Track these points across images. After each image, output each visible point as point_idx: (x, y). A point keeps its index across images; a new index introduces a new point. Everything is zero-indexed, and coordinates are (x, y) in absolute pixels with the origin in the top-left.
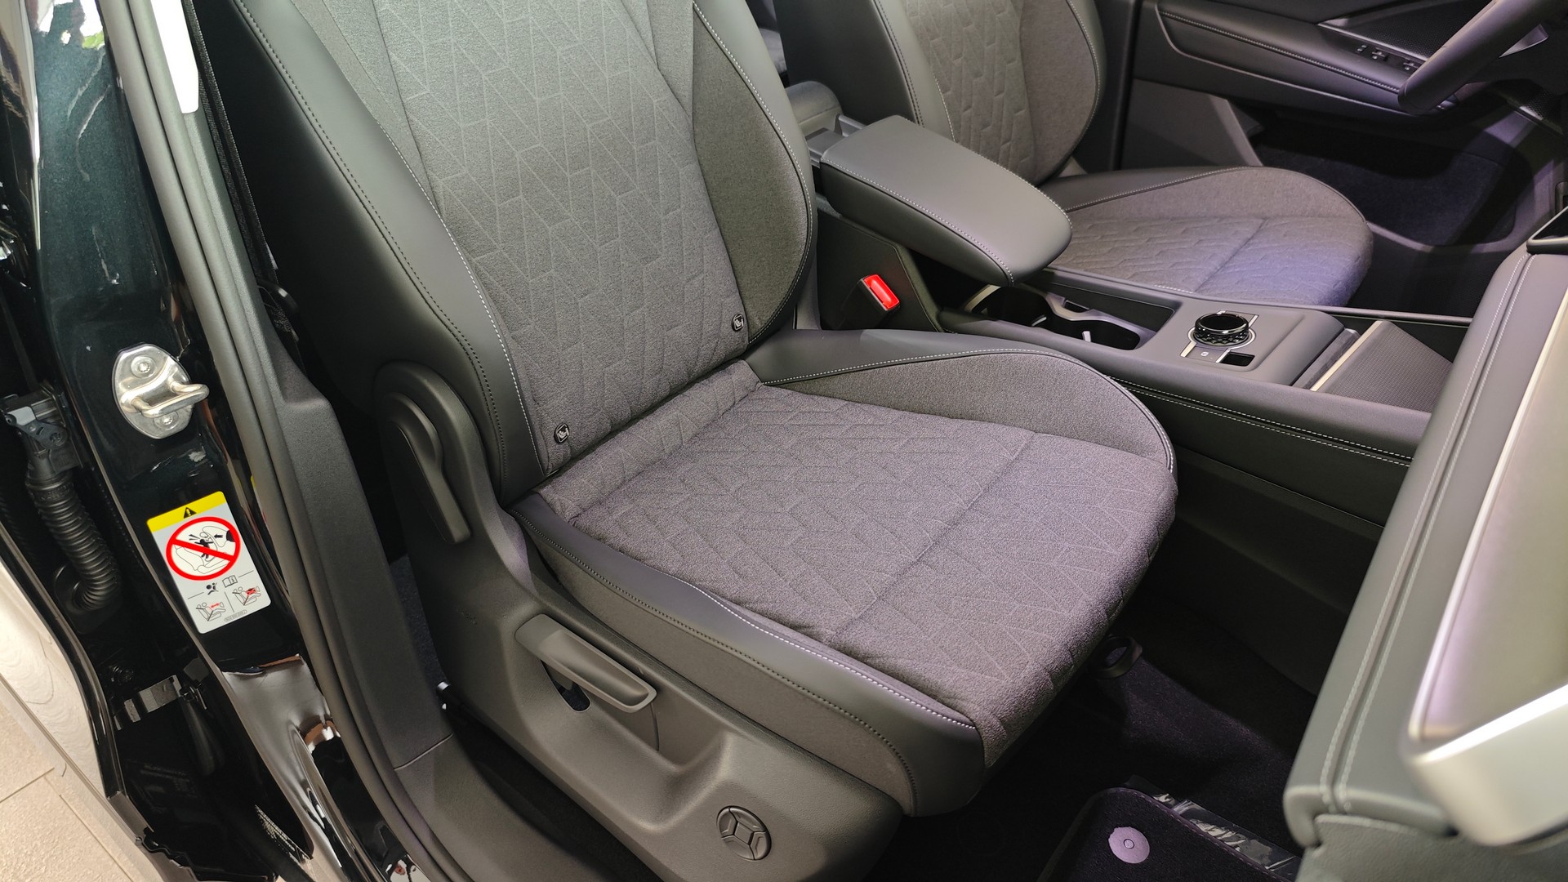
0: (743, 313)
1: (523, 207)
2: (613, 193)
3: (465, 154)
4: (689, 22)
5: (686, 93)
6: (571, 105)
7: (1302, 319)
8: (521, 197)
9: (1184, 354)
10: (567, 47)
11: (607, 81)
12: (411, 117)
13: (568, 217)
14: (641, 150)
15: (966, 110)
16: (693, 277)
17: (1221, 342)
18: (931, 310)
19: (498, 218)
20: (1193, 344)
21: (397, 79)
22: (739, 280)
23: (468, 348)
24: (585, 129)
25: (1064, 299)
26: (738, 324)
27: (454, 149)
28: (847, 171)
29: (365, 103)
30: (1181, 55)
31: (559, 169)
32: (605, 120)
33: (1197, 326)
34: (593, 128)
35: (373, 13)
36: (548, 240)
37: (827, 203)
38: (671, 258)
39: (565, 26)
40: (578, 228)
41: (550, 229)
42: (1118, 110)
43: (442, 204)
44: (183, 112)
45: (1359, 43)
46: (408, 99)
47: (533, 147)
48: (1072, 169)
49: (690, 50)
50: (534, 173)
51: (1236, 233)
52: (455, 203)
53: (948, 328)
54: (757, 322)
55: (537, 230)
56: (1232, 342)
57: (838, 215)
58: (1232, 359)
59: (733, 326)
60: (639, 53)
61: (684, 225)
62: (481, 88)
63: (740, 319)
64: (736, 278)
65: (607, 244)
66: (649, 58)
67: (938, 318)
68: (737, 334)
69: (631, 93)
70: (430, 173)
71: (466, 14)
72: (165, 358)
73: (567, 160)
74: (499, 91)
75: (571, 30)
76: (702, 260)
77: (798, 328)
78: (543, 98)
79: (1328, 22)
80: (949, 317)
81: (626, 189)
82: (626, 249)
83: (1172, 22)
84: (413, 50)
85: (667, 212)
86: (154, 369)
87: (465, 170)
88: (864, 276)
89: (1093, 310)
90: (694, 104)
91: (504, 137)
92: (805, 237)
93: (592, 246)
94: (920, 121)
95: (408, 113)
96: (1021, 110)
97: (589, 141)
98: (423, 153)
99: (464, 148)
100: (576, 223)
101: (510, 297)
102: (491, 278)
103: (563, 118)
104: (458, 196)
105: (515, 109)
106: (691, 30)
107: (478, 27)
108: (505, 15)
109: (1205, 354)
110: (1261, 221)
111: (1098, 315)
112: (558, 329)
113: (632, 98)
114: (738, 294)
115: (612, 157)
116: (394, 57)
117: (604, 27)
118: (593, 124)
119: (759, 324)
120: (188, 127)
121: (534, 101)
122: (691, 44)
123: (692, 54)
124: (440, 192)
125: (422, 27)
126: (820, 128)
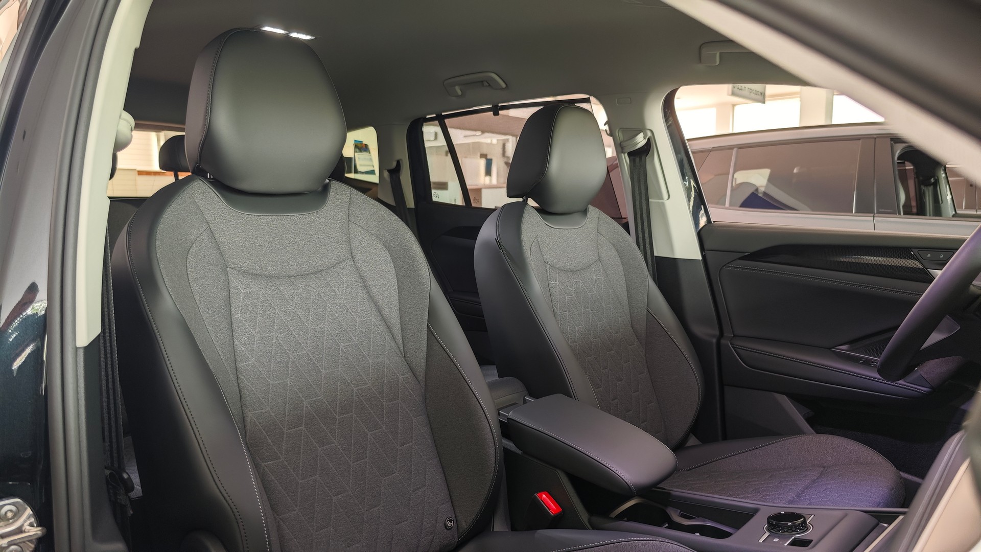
0: (453, 517)
1: (303, 434)
2: (366, 430)
3: (270, 399)
4: (425, 333)
5: (421, 374)
6: (345, 376)
7: (846, 515)
8: (303, 427)
9: (761, 541)
10: (347, 344)
11: (371, 364)
12: (239, 375)
13: (333, 443)
14: (388, 405)
15: (613, 400)
16: (418, 489)
17: (787, 532)
18: (584, 516)
19: (285, 439)
20: (767, 534)
21: (236, 354)
22: (451, 493)
23: (237, 514)
24: (352, 390)
25: (679, 511)
26: (449, 524)
27: (263, 395)
28: (524, 422)
29: (208, 362)
30: (750, 370)
31: (331, 413)
32: (367, 386)
33: (769, 523)
34: (358, 390)
35: (229, 319)
36: (317, 456)
37: (514, 445)
38: (403, 475)
39: (347, 332)
40: (339, 451)
41: (320, 449)
42: (718, 405)
43: (248, 427)
44: (77, 346)
45: (861, 358)
46: (240, 365)
47: (316, 398)
48: (692, 441)
49: (425, 349)
50: (314, 414)
51: (805, 476)
52: (257, 427)
53: (595, 527)
54: (464, 524)
55: (311, 449)
56: (795, 531)
57: (520, 452)
58: (795, 543)
59: (445, 525)
60: (393, 350)
61: (413, 454)
62: (288, 363)
63: (450, 521)
64: (449, 492)
65: (358, 462)
66: (399, 353)
67: (589, 521)
68: (448, 531)
69: (386, 372)
70: (244, 408)
71: (286, 322)
72: (26, 509)
73: (338, 408)
74: (299, 365)
75: (351, 335)
76: (425, 478)
77: (495, 530)
78: (327, 371)
79: (837, 347)
80: (597, 520)
81: (376, 429)
82: (371, 466)
83: (740, 351)
84: (248, 339)
85: (403, 444)
86: (17, 515)
87: (268, 409)
88: (537, 492)
89: (700, 518)
90: (426, 380)
91: (298, 391)
92: (494, 462)
93: (348, 462)
94: (576, 398)
95: (238, 373)
96: (652, 402)
97: (354, 397)
98: (243, 396)
99: (270, 395)
100: (338, 447)
101: (283, 491)
102: (273, 477)
103: (339, 383)
104: (260, 424)
105: (308, 376)
106: (426, 338)
107: (292, 330)
108: (310, 325)
109: (776, 540)
110: (822, 469)
111: (704, 521)
112: (315, 516)
113: (385, 375)
114: (450, 503)
115: (369, 408)
116: (236, 342)
117: (372, 335)
118: (358, 388)
119: (465, 525)
120: (78, 354)
121: (321, 372)
122: (425, 346)
123: (425, 351)
124: (248, 420)
125: (257, 327)
126: (513, 402)
